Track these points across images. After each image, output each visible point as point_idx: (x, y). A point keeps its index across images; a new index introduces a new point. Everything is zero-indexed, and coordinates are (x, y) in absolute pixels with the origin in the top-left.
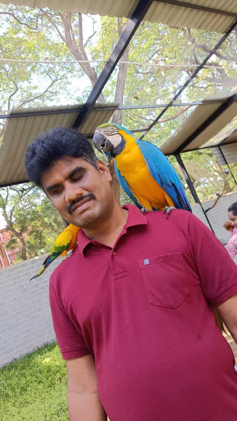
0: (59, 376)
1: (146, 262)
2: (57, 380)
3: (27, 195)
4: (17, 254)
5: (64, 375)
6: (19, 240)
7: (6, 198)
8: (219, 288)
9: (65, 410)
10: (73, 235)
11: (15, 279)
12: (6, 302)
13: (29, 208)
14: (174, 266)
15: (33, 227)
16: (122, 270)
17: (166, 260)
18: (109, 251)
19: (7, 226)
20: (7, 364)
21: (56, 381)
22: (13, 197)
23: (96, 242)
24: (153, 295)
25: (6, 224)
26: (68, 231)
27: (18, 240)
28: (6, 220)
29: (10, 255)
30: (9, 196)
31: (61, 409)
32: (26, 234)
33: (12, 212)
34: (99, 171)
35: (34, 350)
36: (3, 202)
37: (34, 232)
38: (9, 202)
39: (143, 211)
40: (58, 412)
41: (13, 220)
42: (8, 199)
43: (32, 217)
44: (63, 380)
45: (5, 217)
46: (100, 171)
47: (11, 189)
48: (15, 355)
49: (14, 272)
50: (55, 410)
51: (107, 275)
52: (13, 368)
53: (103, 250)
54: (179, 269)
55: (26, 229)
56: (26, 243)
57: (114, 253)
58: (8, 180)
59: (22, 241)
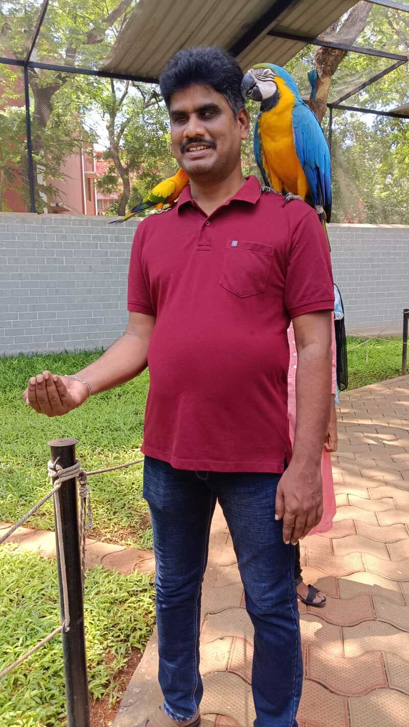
0: (119, 391)
1: (235, 243)
2: (115, 396)
3: (156, 106)
4: (112, 203)
5: (126, 392)
6: (122, 181)
7: (120, 97)
8: (301, 300)
9: (112, 429)
10: (176, 189)
11: (98, 238)
12: (75, 267)
13: (153, 130)
14: (260, 258)
15: (150, 165)
16: (208, 243)
17: (255, 248)
18: (204, 218)
19: (109, 149)
20: (54, 353)
21: (113, 396)
22: (133, 101)
23: (195, 204)
24: (226, 278)
25: (108, 145)
26: (172, 181)
27: (120, 180)
28: (110, 139)
29: (101, 200)
30: (127, 96)
31: (109, 427)
32: (135, 174)
33: (125, 127)
34: (237, 122)
35: (96, 349)
36: (114, 104)
37: (148, 175)
38: (125, 108)
39: (263, 190)
40: (103, 428)
41: (122, 142)
42: (125, 102)
43: (153, 149)
44: (123, 398)
45: (110, 132)
46: (239, 122)
47: (134, 85)
48: (67, 346)
49: (99, 228)
50: (100, 425)
51: (191, 243)
52: (60, 360)
53: (199, 215)
54: (263, 262)
55: (138, 166)
56: (131, 190)
57: (208, 223)
58: (132, 70)
59: (126, 183)
